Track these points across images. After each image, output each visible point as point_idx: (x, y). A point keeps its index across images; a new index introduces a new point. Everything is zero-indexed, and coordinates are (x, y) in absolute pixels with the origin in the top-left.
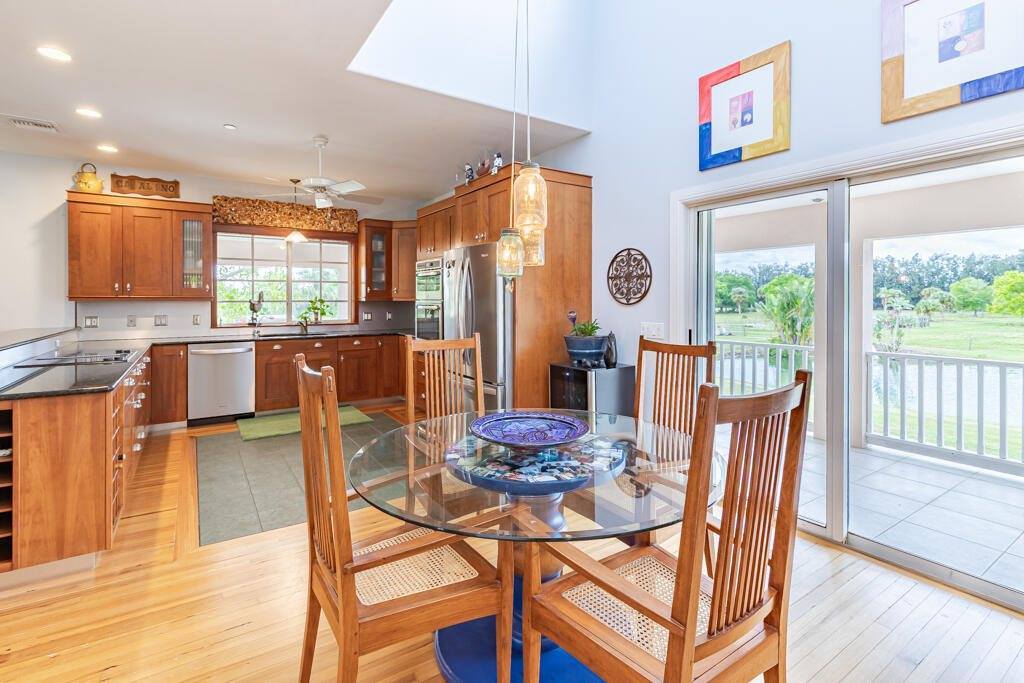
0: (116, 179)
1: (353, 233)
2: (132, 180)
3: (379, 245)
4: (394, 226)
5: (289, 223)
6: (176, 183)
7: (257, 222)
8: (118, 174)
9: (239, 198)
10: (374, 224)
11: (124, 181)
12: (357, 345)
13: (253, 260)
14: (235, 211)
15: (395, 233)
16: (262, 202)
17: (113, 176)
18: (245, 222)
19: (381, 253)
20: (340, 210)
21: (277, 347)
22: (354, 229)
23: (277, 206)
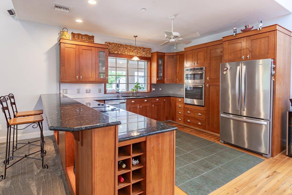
0: (73, 34)
1: (150, 58)
2: (79, 35)
3: (160, 62)
4: (166, 55)
5: (130, 53)
6: (93, 37)
7: (119, 53)
8: (74, 32)
9: (114, 43)
10: (159, 54)
11: (76, 35)
12: (158, 101)
13: (116, 67)
14: (113, 48)
15: (166, 57)
16: (121, 45)
17: (72, 33)
18: (116, 53)
19: (161, 65)
20: (146, 48)
21: (133, 102)
22: (150, 56)
23: (126, 46)
